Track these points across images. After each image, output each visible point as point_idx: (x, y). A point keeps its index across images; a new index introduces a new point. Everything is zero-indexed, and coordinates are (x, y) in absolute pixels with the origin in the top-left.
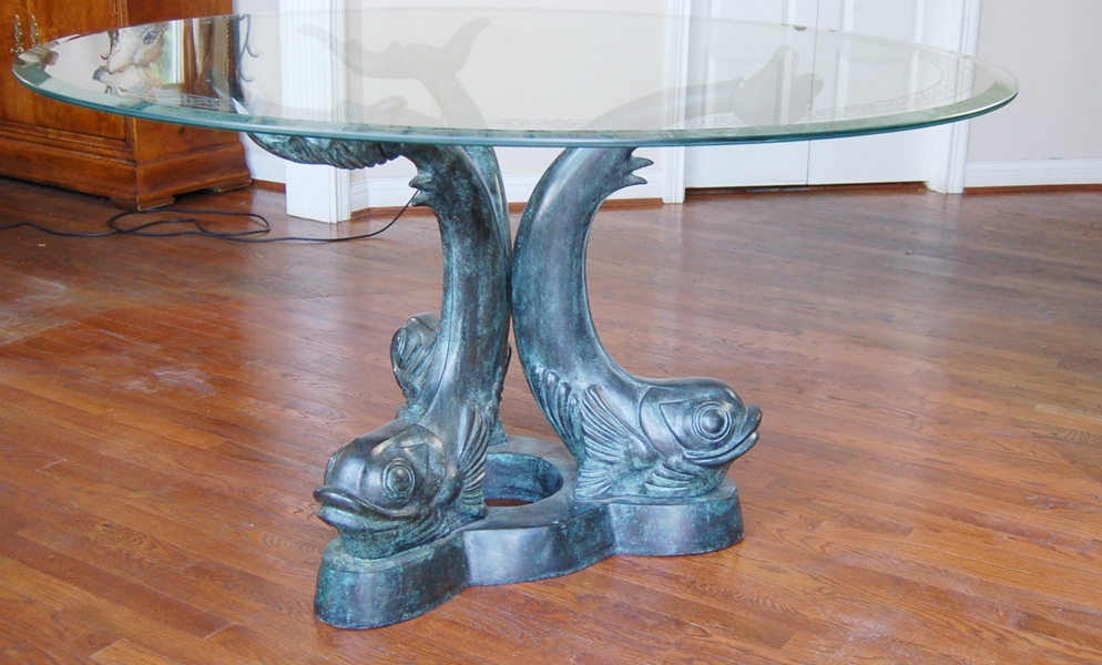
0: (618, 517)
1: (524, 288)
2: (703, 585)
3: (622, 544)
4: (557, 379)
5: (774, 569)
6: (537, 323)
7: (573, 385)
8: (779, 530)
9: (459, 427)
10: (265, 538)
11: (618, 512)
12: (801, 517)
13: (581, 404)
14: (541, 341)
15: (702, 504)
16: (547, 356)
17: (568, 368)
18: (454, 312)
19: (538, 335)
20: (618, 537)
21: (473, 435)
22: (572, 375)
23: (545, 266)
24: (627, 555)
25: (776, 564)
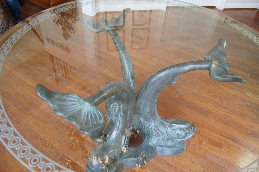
0: (158, 149)
1: (140, 106)
2: (177, 169)
3: (159, 153)
4: (147, 123)
5: (193, 162)
6: (143, 113)
7: (151, 125)
8: (194, 145)
9: (122, 141)
10: (76, 146)
11: (159, 148)
12: (198, 139)
13: (152, 129)
14: (143, 116)
15: (178, 147)
16: (145, 119)
17: (150, 121)
18: (121, 117)
19: (143, 115)
20: (158, 152)
21: (125, 143)
22: (151, 123)
23: (146, 102)
24: (160, 156)
25: (194, 160)
